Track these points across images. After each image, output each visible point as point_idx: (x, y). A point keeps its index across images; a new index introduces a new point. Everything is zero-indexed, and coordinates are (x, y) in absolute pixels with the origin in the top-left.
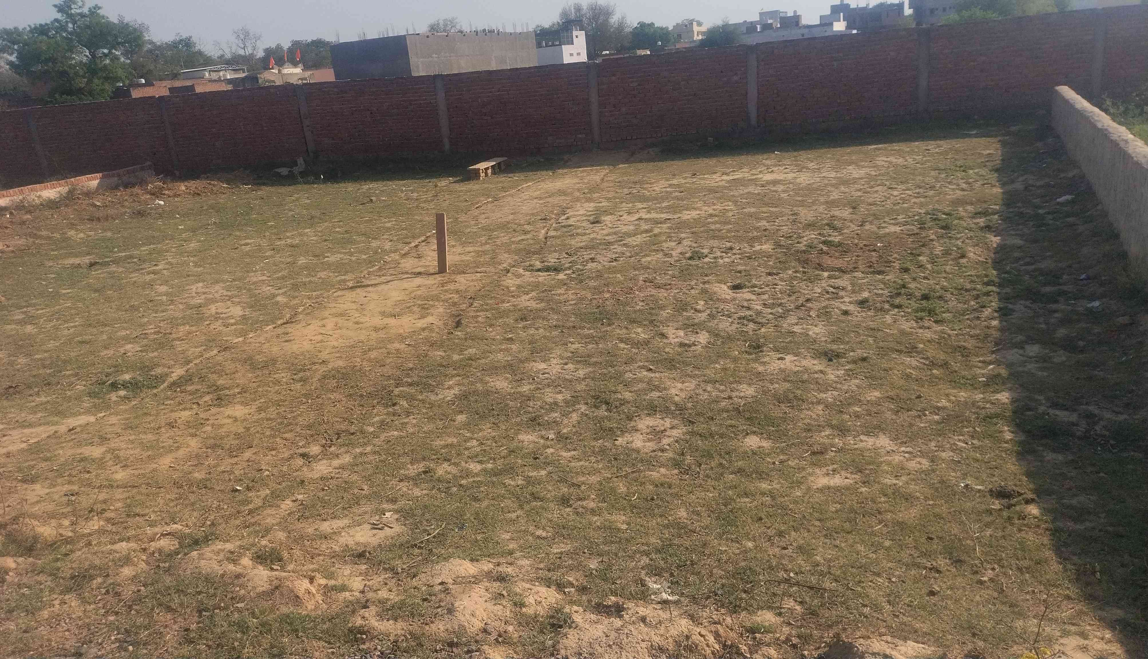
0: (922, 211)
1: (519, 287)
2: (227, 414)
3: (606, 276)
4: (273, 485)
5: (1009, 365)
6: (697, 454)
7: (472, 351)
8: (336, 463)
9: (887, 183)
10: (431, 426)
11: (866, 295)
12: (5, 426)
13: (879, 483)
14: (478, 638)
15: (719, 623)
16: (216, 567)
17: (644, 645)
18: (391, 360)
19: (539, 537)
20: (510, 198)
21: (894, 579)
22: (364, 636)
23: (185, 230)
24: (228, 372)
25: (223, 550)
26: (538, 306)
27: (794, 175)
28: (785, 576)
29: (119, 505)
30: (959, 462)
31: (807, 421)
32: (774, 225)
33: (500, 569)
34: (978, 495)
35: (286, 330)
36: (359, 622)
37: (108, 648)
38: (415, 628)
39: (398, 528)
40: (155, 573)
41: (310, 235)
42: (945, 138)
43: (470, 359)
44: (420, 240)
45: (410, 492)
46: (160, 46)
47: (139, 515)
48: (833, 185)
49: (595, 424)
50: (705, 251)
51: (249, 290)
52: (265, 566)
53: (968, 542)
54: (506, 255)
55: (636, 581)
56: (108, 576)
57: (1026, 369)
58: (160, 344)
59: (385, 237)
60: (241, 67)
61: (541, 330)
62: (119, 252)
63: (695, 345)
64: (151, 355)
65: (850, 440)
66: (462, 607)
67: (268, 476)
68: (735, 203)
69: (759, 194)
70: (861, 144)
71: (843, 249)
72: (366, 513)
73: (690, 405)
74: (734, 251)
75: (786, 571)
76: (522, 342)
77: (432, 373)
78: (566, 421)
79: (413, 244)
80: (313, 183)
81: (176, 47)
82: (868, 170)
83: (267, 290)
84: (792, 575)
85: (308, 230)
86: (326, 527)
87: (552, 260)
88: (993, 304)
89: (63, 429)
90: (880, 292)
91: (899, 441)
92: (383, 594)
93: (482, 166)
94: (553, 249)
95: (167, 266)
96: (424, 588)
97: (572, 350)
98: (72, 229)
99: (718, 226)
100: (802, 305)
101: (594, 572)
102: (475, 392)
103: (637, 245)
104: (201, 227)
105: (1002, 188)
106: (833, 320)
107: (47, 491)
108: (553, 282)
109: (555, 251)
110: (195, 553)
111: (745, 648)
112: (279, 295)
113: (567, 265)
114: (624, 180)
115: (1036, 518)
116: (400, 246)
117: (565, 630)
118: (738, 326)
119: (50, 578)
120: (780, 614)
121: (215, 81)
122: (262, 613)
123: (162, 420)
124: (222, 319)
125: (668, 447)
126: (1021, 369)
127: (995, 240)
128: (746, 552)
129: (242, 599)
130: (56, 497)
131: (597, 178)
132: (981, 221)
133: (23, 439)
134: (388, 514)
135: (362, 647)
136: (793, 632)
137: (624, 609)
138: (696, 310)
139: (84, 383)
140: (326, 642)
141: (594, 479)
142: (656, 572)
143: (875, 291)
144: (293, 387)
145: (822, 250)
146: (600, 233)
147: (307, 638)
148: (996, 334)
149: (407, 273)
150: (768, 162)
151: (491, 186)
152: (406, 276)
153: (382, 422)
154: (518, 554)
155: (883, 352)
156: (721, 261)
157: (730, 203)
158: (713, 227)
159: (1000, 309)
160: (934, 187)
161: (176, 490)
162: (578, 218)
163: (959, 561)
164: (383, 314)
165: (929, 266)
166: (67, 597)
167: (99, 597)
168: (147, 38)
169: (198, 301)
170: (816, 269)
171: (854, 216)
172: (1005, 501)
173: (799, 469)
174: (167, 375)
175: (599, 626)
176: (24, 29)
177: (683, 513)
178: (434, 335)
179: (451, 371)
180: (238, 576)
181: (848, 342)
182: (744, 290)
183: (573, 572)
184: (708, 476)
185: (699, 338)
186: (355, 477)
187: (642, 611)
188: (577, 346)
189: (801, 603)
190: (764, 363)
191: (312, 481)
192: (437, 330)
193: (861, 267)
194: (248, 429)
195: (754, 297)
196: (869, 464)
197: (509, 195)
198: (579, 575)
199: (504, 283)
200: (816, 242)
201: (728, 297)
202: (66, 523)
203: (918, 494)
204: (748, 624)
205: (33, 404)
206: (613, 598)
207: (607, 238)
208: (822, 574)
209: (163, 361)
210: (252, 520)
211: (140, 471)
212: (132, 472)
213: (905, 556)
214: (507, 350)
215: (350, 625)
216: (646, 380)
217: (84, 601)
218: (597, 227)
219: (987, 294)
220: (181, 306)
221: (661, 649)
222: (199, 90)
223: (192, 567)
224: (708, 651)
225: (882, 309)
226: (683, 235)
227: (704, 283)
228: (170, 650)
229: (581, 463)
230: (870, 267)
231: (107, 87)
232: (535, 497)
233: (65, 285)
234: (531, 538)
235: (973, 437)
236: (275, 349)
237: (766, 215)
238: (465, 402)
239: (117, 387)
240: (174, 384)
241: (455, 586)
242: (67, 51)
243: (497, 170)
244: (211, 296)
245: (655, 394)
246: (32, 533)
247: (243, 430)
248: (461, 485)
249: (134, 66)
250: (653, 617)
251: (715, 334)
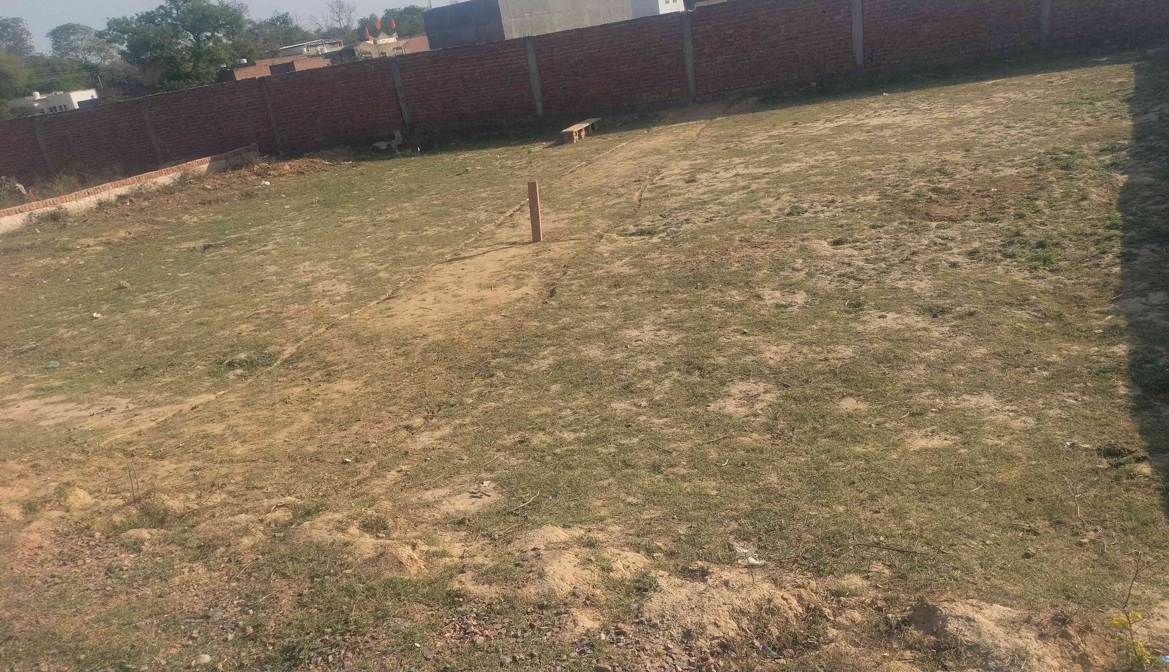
0: (1042, 151)
1: (613, 252)
2: (336, 389)
3: (701, 237)
4: (379, 456)
5: (1129, 315)
6: (790, 419)
7: (565, 320)
8: (438, 434)
9: (1005, 122)
10: (526, 397)
11: (976, 245)
12: (136, 406)
13: (979, 443)
14: (566, 601)
15: (803, 587)
16: (326, 536)
17: (725, 608)
18: (488, 332)
19: (630, 504)
20: (603, 161)
21: (988, 542)
22: (461, 600)
23: (290, 210)
24: (336, 348)
25: (332, 520)
26: (632, 272)
27: (904, 118)
28: (875, 539)
29: (239, 478)
30: (1067, 420)
31: (906, 382)
32: (880, 174)
33: (591, 535)
34: (1084, 453)
35: (388, 306)
36: (456, 586)
37: (232, 611)
38: (509, 592)
39: (495, 496)
40: (272, 542)
41: (410, 209)
42: (1071, 67)
43: (564, 328)
44: (514, 209)
45: (507, 461)
46: (259, 25)
47: (257, 488)
48: (943, 127)
49: (688, 390)
50: (805, 206)
51: (353, 267)
52: (371, 534)
53: (1071, 503)
54: (600, 221)
55: (724, 546)
56: (229, 545)
57: (1148, 319)
58: (272, 323)
59: (481, 207)
60: (337, 40)
61: (635, 296)
62: (232, 234)
63: (792, 306)
64: (264, 334)
65: (952, 400)
66: (552, 572)
67: (375, 448)
68: (839, 151)
69: (864, 141)
70: (978, 80)
71: (953, 196)
72: (465, 482)
73: (784, 368)
74: (836, 204)
75: (876, 535)
76: (615, 308)
77: (527, 344)
78: (658, 388)
79: (508, 214)
80: (411, 156)
81: (274, 25)
82: (983, 108)
83: (370, 266)
84: (882, 538)
85: (407, 204)
86: (428, 496)
87: (647, 224)
88: (1115, 249)
89: (186, 407)
90: (992, 241)
91: (1005, 399)
92: (479, 559)
93: (575, 128)
94: (646, 212)
95: (276, 247)
96: (517, 554)
97: (665, 315)
98: (185, 213)
99: (819, 178)
100: (908, 259)
101: (682, 537)
102: (570, 362)
103: (733, 203)
104: (305, 206)
105: (1132, 120)
106: (939, 273)
107: (175, 466)
108: (646, 246)
109: (649, 214)
110: (307, 523)
111: (829, 611)
112: (381, 270)
113: (661, 228)
114: (721, 135)
115: (1146, 477)
116: (496, 216)
117: (650, 593)
118: (838, 284)
119: (180, 548)
120: (867, 578)
121: (313, 56)
122: (368, 578)
123: (277, 396)
124: (329, 296)
125: (761, 412)
126: (1142, 319)
127: (1121, 179)
128: (836, 516)
129: (349, 566)
130: (183, 472)
131: (693, 134)
132: (1107, 159)
133: (152, 418)
134: (486, 483)
135: (459, 609)
136: (879, 595)
137: (708, 573)
138: (793, 269)
139: (204, 363)
140: (426, 605)
141: (685, 446)
142: (744, 537)
143: (988, 240)
144: (396, 361)
145: (931, 198)
146: (695, 192)
147: (409, 601)
148: (1116, 282)
149: (502, 243)
150: (876, 105)
151: (585, 149)
152: (502, 246)
153: (480, 394)
154: (609, 520)
155: (992, 306)
156: (821, 216)
157: (833, 153)
158: (814, 179)
159: (1122, 255)
160: (1056, 123)
161: (291, 464)
162: (673, 178)
163: (1060, 523)
164: (480, 285)
165: (1047, 211)
166: (194, 565)
167: (223, 565)
168: (246, 18)
169: (306, 279)
170: (924, 219)
171: (967, 160)
172: (1113, 460)
173: (896, 431)
174: (279, 353)
175: (683, 590)
176: (132, 18)
177: (773, 478)
178: (529, 305)
179: (545, 341)
180: (346, 544)
181: (955, 297)
182: (845, 246)
183: (662, 538)
184: (801, 441)
185: (796, 298)
186: (455, 448)
187: (726, 575)
188: (670, 311)
189: (890, 566)
190: (864, 322)
191: (416, 452)
192: (532, 300)
193: (973, 215)
194: (355, 403)
195: (855, 253)
196: (971, 424)
197: (603, 157)
198: (668, 540)
199: (598, 250)
200: (924, 190)
201: (828, 254)
202: (193, 496)
203: (1020, 454)
204: (834, 588)
205: (160, 384)
206: (700, 563)
207: (702, 197)
208: (914, 538)
209: (276, 340)
210: (360, 491)
211: (258, 446)
212: (250, 447)
213: (1002, 518)
214: (600, 318)
215: (448, 589)
216: (740, 344)
217: (210, 569)
218: (692, 187)
219: (1109, 238)
220: (290, 286)
221: (742, 612)
222: (299, 67)
223: (304, 536)
224: (791, 614)
225: (993, 260)
226: (782, 190)
227: (803, 240)
228: (285, 613)
229: (674, 430)
230: (982, 214)
231: (212, 69)
232: (627, 465)
233: (182, 269)
234: (622, 505)
235: (1083, 393)
236: (378, 325)
237: (871, 163)
238: (560, 372)
239: (234, 366)
240: (286, 361)
241: (546, 552)
242: (173, 37)
243: (591, 131)
244: (318, 274)
245: (749, 358)
246: (162, 507)
247: (351, 404)
248: (555, 454)
249: (237, 47)
250: (736, 581)
251: (813, 293)
